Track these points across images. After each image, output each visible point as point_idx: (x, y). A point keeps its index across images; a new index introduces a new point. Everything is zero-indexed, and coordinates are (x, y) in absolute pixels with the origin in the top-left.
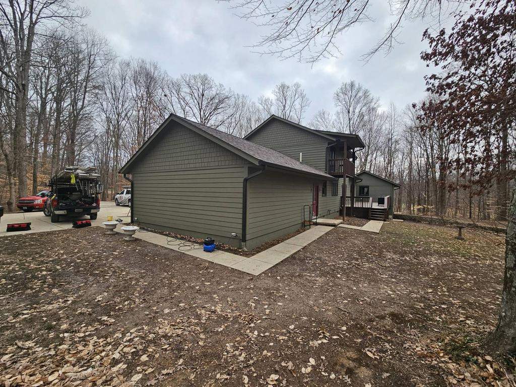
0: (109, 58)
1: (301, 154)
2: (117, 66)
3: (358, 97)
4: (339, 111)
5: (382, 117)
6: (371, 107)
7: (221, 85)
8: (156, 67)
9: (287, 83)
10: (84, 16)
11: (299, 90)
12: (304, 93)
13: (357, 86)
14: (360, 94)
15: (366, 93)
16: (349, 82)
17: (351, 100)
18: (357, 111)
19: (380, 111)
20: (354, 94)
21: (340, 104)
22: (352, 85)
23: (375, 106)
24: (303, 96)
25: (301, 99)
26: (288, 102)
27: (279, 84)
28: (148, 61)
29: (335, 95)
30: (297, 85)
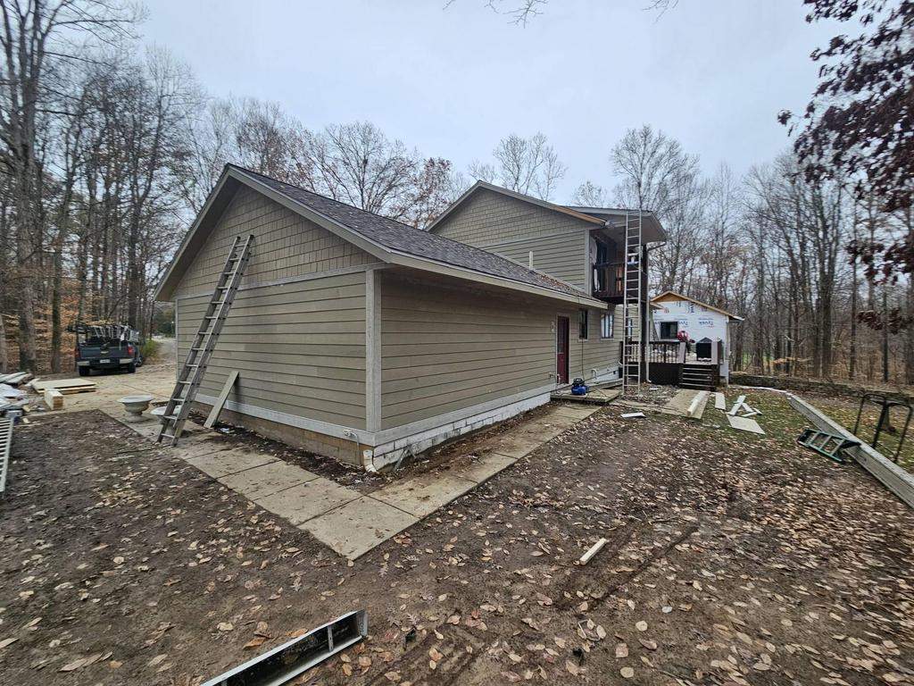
0: (195, 100)
1: (531, 254)
2: (207, 112)
3: (657, 155)
4: (621, 185)
5: (702, 191)
6: (682, 174)
7: (398, 144)
8: (276, 113)
9: (521, 136)
10: (137, 19)
11: (543, 148)
12: (554, 153)
13: (655, 135)
14: (662, 150)
15: (672, 147)
16: (640, 128)
17: (645, 162)
18: (655, 181)
19: (699, 181)
20: (650, 150)
21: (623, 170)
22: (646, 134)
23: (691, 172)
24: (551, 160)
25: (548, 163)
26: (524, 171)
27: (506, 138)
28: (262, 100)
29: (614, 154)
30: (540, 138)
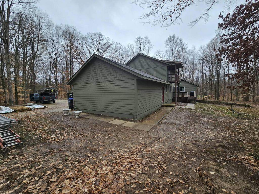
0: (50, 25)
1: (155, 72)
2: (54, 28)
3: (177, 43)
4: (167, 50)
5: (189, 52)
6: (183, 48)
7: (108, 38)
8: (74, 29)
9: (141, 37)
10: (36, 2)
11: (147, 40)
12: (150, 41)
13: (176, 37)
14: (178, 41)
15: (180, 41)
16: (172, 35)
17: (174, 44)
18: (176, 50)
19: (188, 49)
20: (175, 41)
21: (168, 46)
22: (174, 37)
23: (185, 47)
24: (149, 43)
25: (148, 44)
26: (142, 46)
27: (137, 37)
28: (70, 26)
29: (166, 42)
30: (147, 37)
